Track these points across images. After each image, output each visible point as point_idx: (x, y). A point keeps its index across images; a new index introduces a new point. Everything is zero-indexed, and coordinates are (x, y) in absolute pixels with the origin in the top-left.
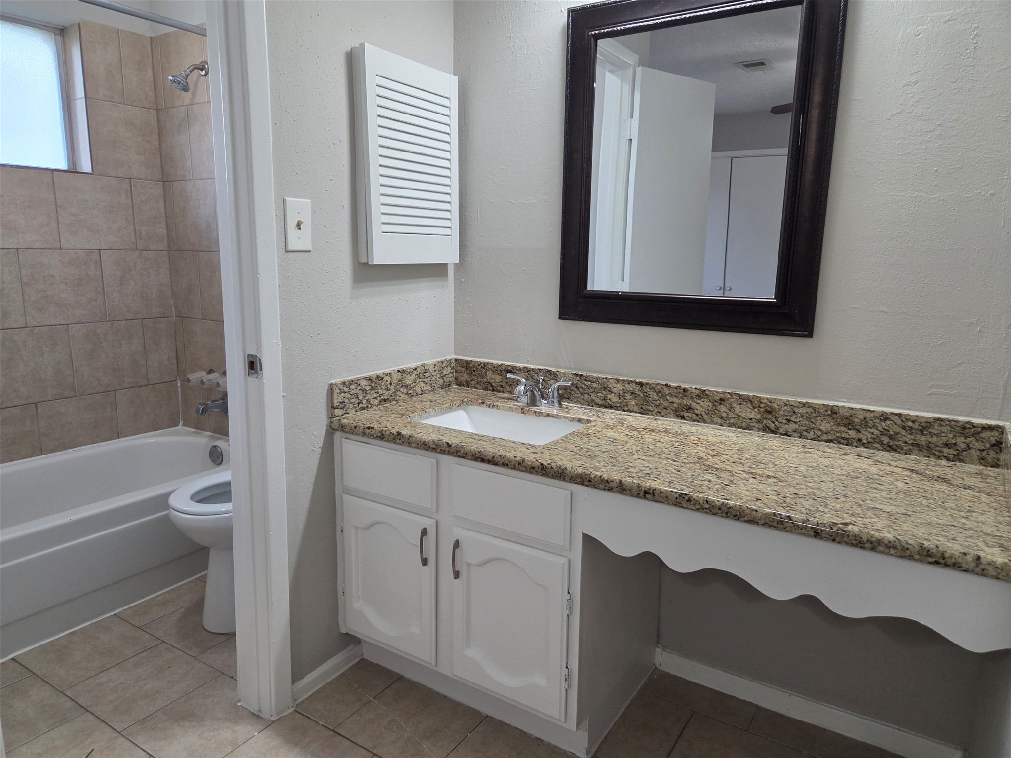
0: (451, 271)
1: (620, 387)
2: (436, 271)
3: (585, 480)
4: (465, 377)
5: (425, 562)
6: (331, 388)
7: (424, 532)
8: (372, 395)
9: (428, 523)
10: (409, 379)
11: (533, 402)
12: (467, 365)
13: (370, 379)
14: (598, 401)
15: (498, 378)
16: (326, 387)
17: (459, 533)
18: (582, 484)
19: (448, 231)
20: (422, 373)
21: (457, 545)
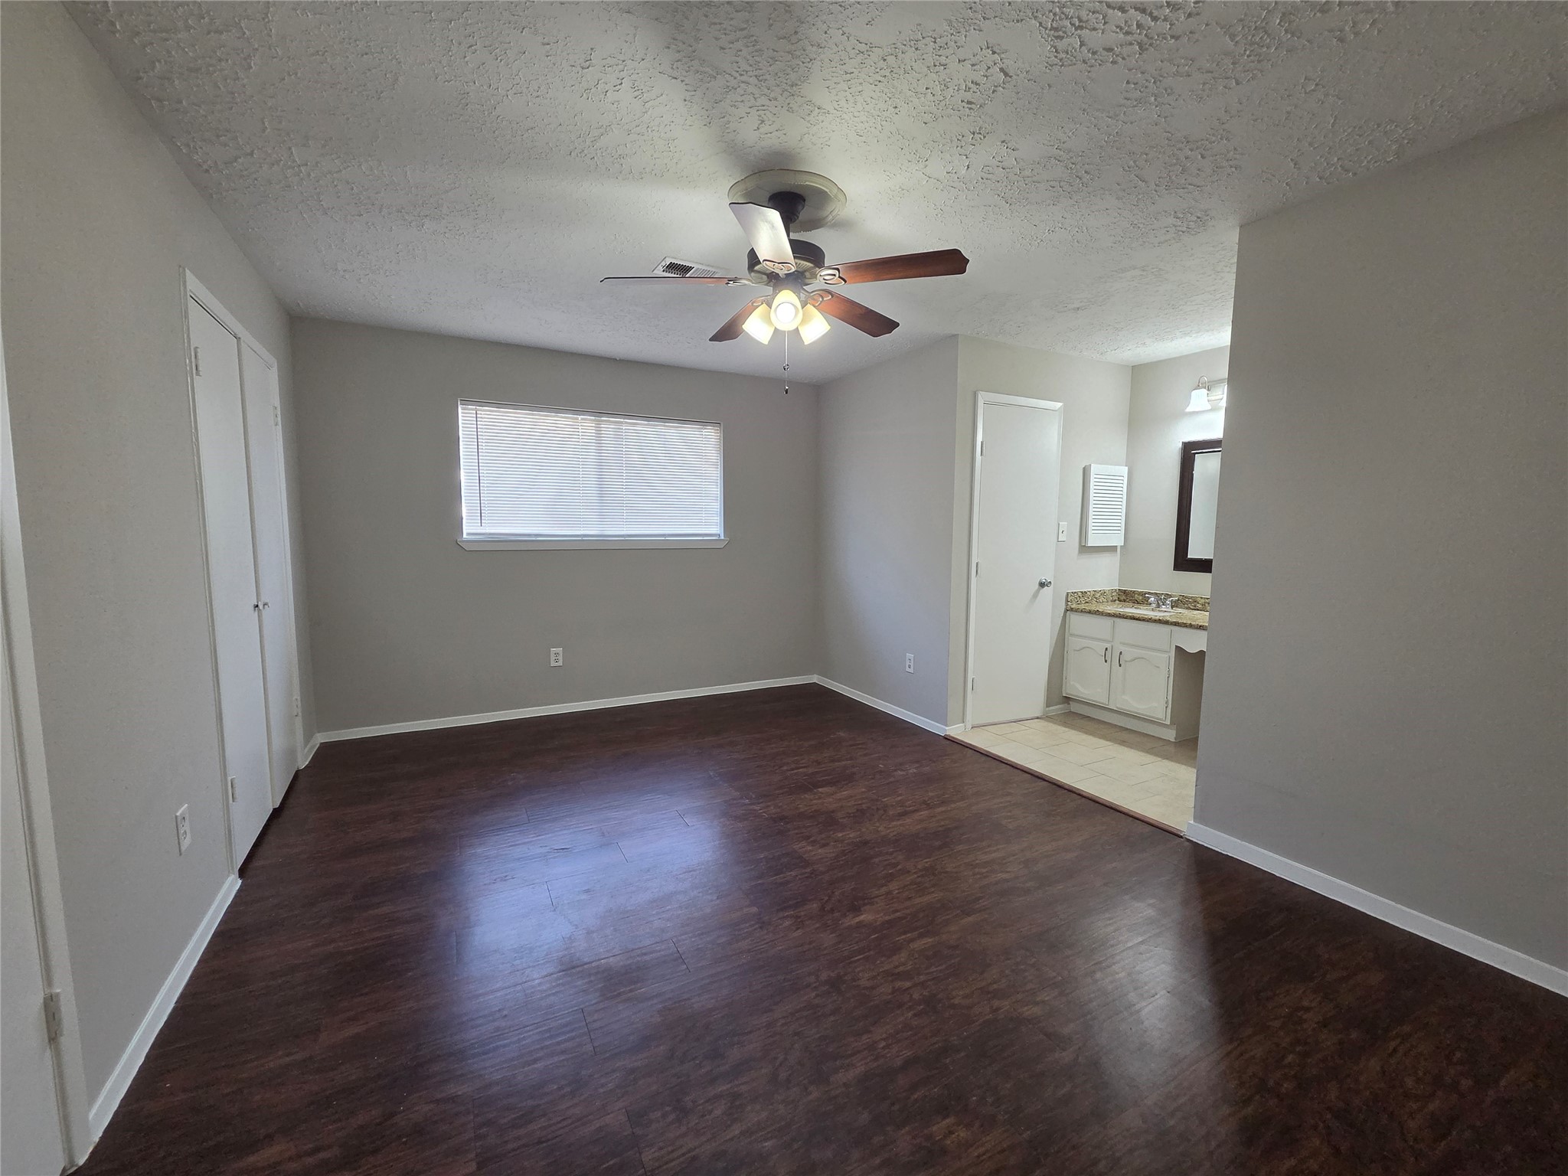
0: (1119, 550)
1: (1203, 601)
2: (1113, 549)
3: (1176, 624)
4: (1124, 597)
5: (1106, 661)
6: (1068, 593)
7: (1106, 649)
8: (1082, 599)
9: (1108, 645)
10: (1098, 595)
11: (1158, 606)
12: (1125, 592)
13: (1082, 592)
14: (1192, 607)
15: (1141, 598)
16: (1065, 594)
17: (1122, 648)
18: (1175, 625)
19: (1119, 532)
20: (1103, 593)
21: (1121, 653)
